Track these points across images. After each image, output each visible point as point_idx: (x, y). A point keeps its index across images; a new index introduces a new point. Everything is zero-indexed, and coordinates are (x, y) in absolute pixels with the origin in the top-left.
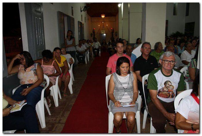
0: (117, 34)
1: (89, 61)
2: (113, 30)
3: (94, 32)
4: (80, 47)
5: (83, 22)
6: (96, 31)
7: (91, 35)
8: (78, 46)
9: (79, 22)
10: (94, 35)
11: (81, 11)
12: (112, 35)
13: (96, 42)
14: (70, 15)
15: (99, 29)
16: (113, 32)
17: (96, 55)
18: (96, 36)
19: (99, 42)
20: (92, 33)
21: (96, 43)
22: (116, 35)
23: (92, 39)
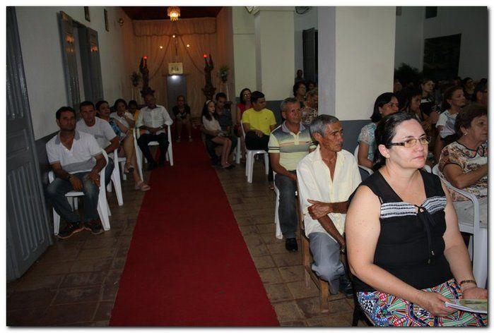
0: (227, 74)
1: (121, 202)
2: (211, 62)
4: (69, 146)
6: (152, 67)
7: (135, 79)
8: (57, 143)
10: (146, 80)
13: (152, 107)
15: (163, 59)
16: (209, 67)
17: (155, 162)
18: (151, 85)
19: (163, 108)
20: (138, 72)
21: (153, 113)
22: (224, 79)
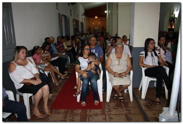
0: (105, 29)
2: (103, 27)
3: (90, 28)
5: (83, 22)
7: (88, 30)
9: (81, 22)
10: (90, 30)
11: (82, 15)
12: (103, 30)
13: (91, 34)
14: (77, 19)
15: (94, 26)
23: (88, 33)
